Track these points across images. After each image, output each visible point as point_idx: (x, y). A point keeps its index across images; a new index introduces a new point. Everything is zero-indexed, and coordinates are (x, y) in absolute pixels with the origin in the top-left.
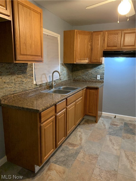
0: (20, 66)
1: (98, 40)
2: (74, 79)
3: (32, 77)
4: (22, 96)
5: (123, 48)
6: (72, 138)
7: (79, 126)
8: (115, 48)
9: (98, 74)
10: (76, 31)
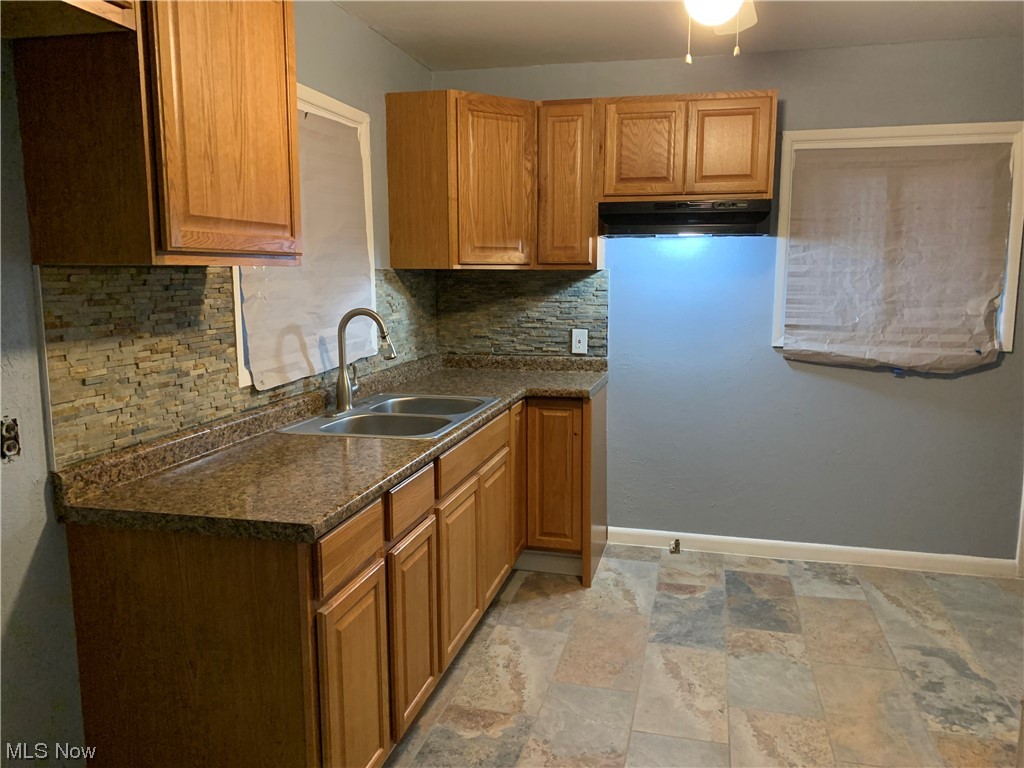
0: (167, 288)
1: (573, 146)
2: (450, 353)
3: (232, 349)
4: (182, 458)
5: (696, 190)
6: (465, 680)
7: (494, 614)
8: (658, 187)
9: (577, 322)
10: (453, 94)
